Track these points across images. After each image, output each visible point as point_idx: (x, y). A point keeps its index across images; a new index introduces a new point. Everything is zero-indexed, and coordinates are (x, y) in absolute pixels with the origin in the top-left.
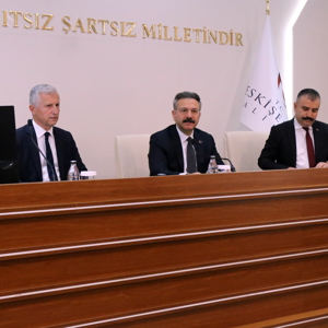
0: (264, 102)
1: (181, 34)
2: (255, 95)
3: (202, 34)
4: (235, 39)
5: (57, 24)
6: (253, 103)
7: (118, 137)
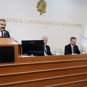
0: (86, 39)
1: (69, 25)
2: (84, 37)
3: (73, 25)
4: (80, 26)
5: (45, 23)
6: (83, 39)
7: (56, 47)
